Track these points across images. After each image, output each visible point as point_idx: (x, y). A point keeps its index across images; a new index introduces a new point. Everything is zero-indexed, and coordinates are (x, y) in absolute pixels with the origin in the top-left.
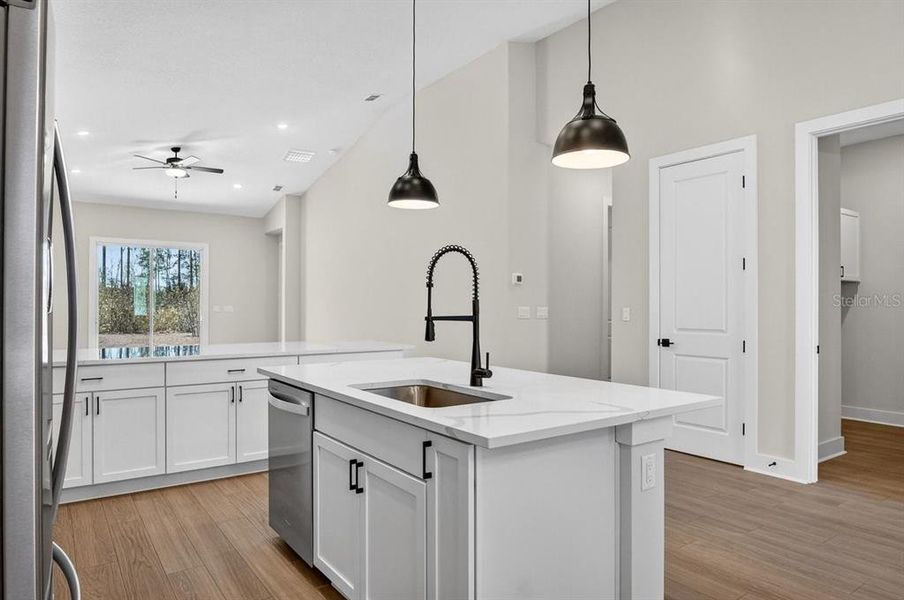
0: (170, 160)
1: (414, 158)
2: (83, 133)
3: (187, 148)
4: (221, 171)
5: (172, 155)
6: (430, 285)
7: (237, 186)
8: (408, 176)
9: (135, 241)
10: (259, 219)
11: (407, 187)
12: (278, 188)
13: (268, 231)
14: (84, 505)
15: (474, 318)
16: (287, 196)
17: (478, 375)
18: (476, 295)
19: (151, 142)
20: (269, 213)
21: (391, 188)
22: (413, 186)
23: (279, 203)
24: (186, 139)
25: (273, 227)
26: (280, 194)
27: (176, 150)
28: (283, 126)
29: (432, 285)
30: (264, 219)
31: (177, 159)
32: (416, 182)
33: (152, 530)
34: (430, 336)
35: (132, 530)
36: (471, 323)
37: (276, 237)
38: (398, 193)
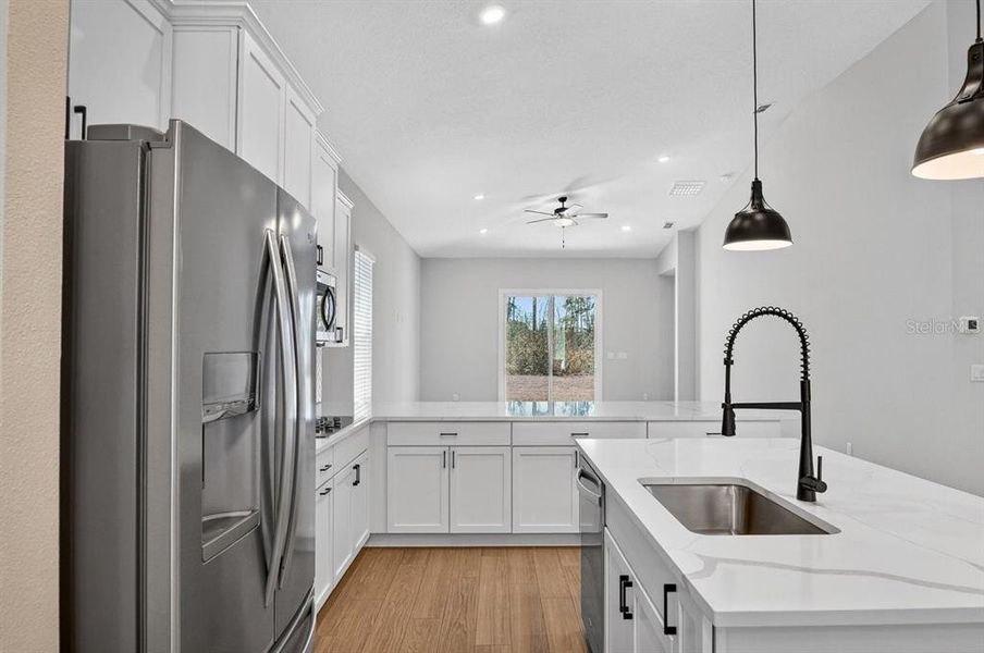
0: (558, 211)
1: (757, 186)
2: (480, 197)
3: (571, 197)
4: (606, 216)
5: (560, 205)
6: (728, 362)
7: (626, 228)
8: (750, 210)
9: (540, 291)
10: (652, 260)
11: (747, 223)
12: (669, 226)
13: (661, 273)
14: (442, 551)
15: (804, 406)
16: (679, 232)
17: (809, 486)
18: (805, 373)
19: (541, 196)
20: (661, 253)
21: (727, 226)
22: (755, 223)
23: (672, 241)
24: (568, 189)
25: (666, 269)
26: (673, 232)
27: (563, 200)
28: (663, 159)
29: (732, 362)
30: (657, 259)
31: (563, 209)
32: (759, 217)
33: (483, 591)
34: (728, 429)
35: (467, 588)
36: (798, 414)
37: (669, 278)
38: (735, 234)
